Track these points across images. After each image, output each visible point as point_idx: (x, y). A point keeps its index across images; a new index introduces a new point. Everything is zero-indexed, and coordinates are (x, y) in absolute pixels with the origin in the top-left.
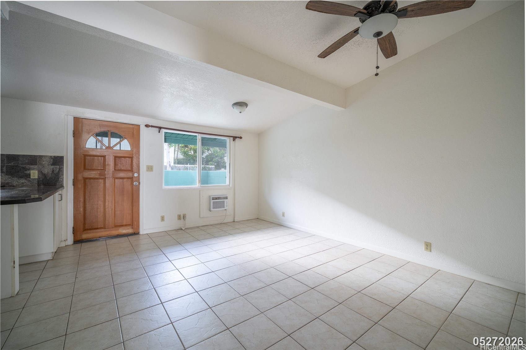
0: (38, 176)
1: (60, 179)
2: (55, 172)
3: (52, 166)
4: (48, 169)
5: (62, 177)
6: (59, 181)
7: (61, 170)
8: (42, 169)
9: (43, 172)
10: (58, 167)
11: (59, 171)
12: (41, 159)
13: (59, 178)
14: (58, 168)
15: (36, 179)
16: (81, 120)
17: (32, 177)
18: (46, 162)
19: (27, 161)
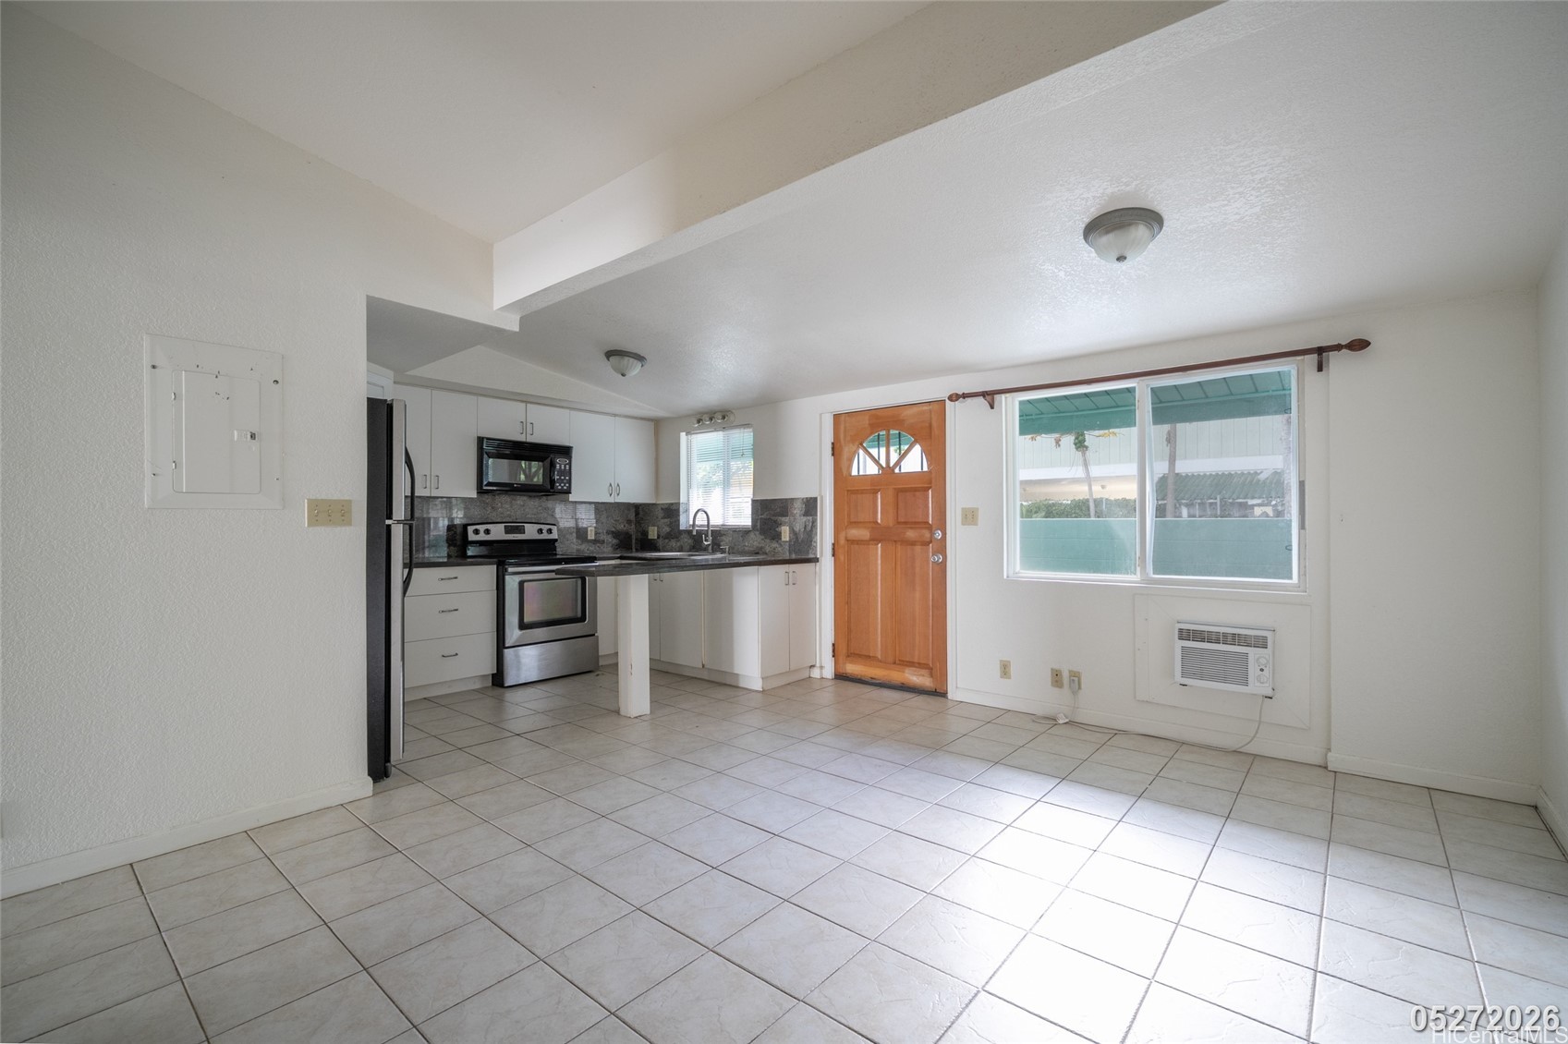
0: (790, 537)
1: (813, 543)
2: (807, 530)
3: (805, 517)
4: (800, 522)
5: (815, 539)
6: (812, 547)
7: (814, 524)
8: (794, 523)
9: (795, 529)
10: (810, 519)
11: (811, 529)
12: (792, 504)
13: (812, 541)
14: (811, 521)
15: (787, 539)
16: (842, 418)
17: (783, 539)
18: (797, 509)
19: (778, 510)
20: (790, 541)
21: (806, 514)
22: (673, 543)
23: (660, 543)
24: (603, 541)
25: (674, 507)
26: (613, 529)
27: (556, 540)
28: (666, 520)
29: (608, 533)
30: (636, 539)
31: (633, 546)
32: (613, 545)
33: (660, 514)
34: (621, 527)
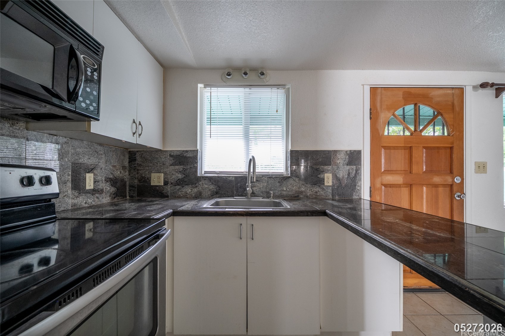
0: (333, 182)
1: (357, 187)
2: (351, 176)
3: (348, 166)
4: (343, 172)
5: (359, 184)
6: (356, 190)
7: (358, 172)
8: (337, 171)
9: (338, 175)
10: (355, 167)
11: (355, 175)
12: (336, 155)
13: (355, 185)
14: (355, 169)
15: (330, 186)
16: (379, 91)
17: (326, 184)
18: (341, 160)
19: (320, 160)
20: (333, 185)
21: (349, 163)
22: (188, 190)
23: (169, 189)
24: (102, 190)
25: (189, 155)
26: (111, 177)
27: (56, 195)
28: (177, 167)
29: (108, 180)
30: (131, 186)
31: (128, 194)
32: (111, 194)
33: (169, 161)
34: (118, 173)
